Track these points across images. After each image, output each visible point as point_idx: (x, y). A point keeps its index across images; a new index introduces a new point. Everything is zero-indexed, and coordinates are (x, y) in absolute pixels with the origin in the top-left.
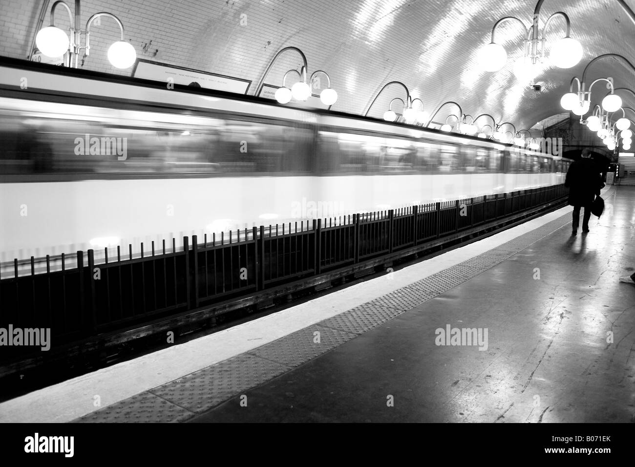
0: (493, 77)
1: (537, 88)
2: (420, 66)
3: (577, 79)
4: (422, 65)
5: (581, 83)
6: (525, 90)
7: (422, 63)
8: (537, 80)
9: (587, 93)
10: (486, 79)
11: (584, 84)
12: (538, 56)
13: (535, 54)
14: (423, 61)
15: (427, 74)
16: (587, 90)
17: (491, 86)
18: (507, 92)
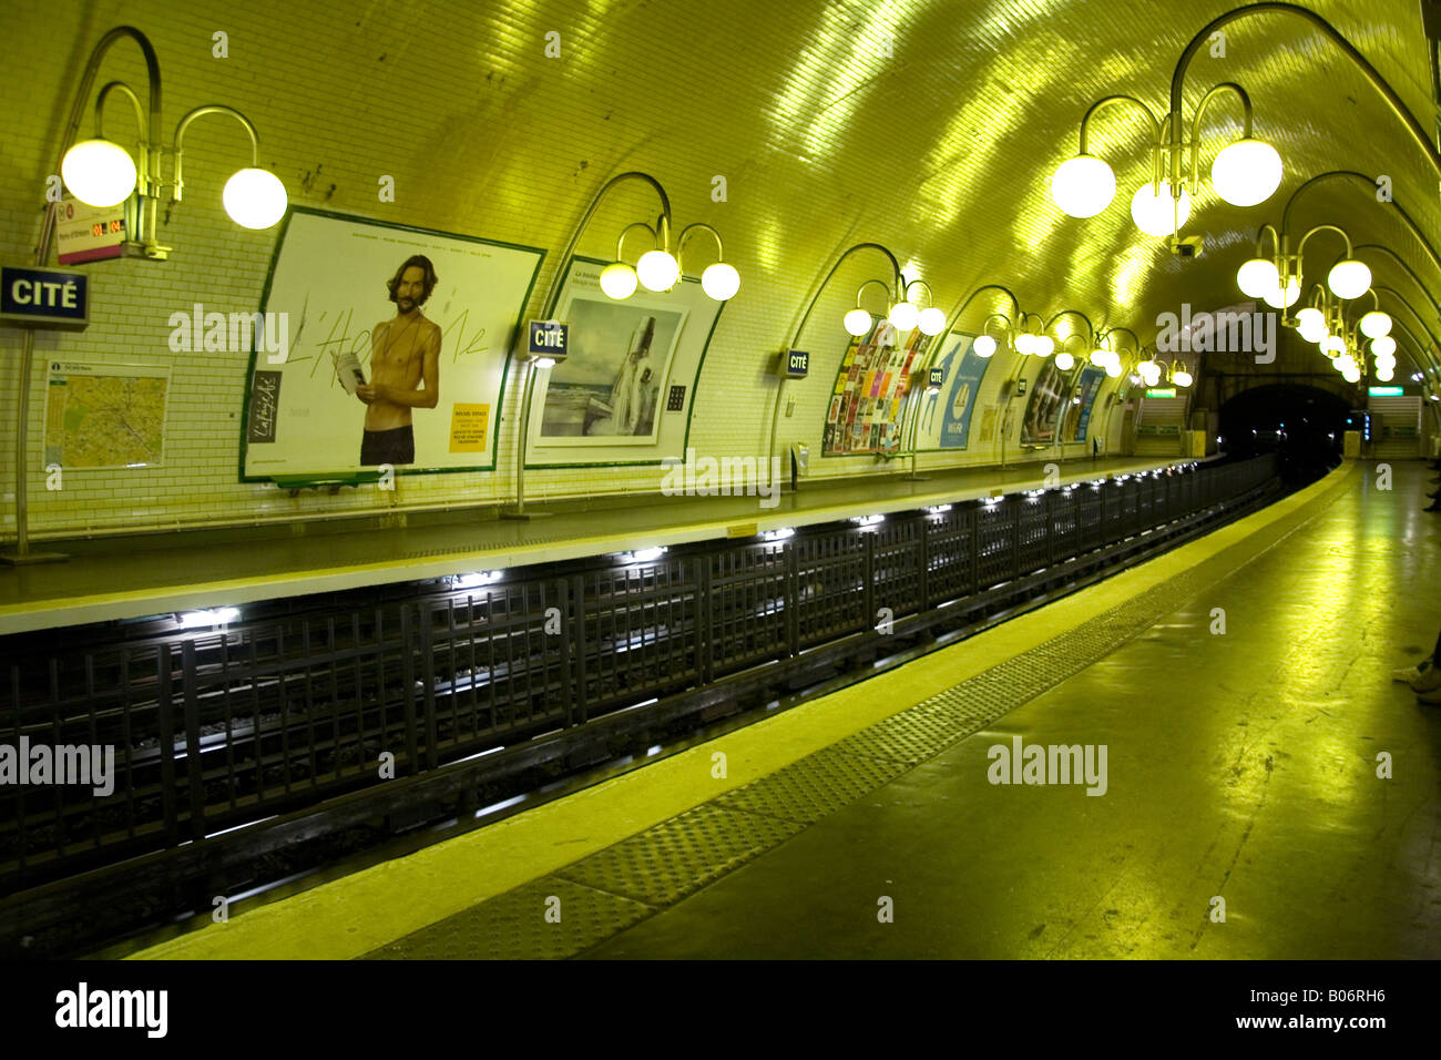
0: (1085, 227)
1: (1187, 251)
2: (922, 208)
3: (1270, 227)
4: (928, 206)
5: (1280, 237)
6: (1156, 254)
7: (926, 201)
8: (1183, 233)
9: (1293, 258)
10: (1069, 233)
11: (1286, 238)
12: (1185, 179)
13: (1178, 176)
14: (929, 197)
15: (937, 225)
16: (1293, 251)
17: (1081, 248)
18: (1117, 259)
